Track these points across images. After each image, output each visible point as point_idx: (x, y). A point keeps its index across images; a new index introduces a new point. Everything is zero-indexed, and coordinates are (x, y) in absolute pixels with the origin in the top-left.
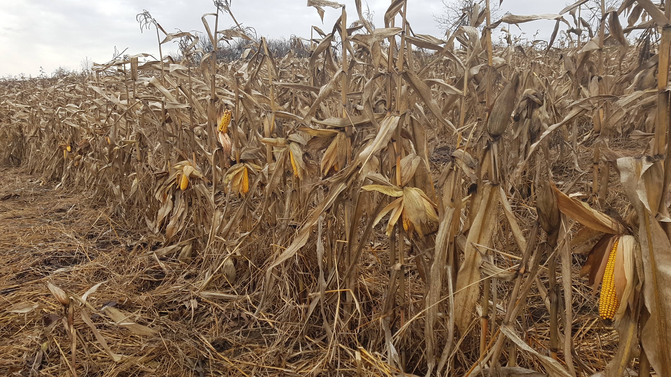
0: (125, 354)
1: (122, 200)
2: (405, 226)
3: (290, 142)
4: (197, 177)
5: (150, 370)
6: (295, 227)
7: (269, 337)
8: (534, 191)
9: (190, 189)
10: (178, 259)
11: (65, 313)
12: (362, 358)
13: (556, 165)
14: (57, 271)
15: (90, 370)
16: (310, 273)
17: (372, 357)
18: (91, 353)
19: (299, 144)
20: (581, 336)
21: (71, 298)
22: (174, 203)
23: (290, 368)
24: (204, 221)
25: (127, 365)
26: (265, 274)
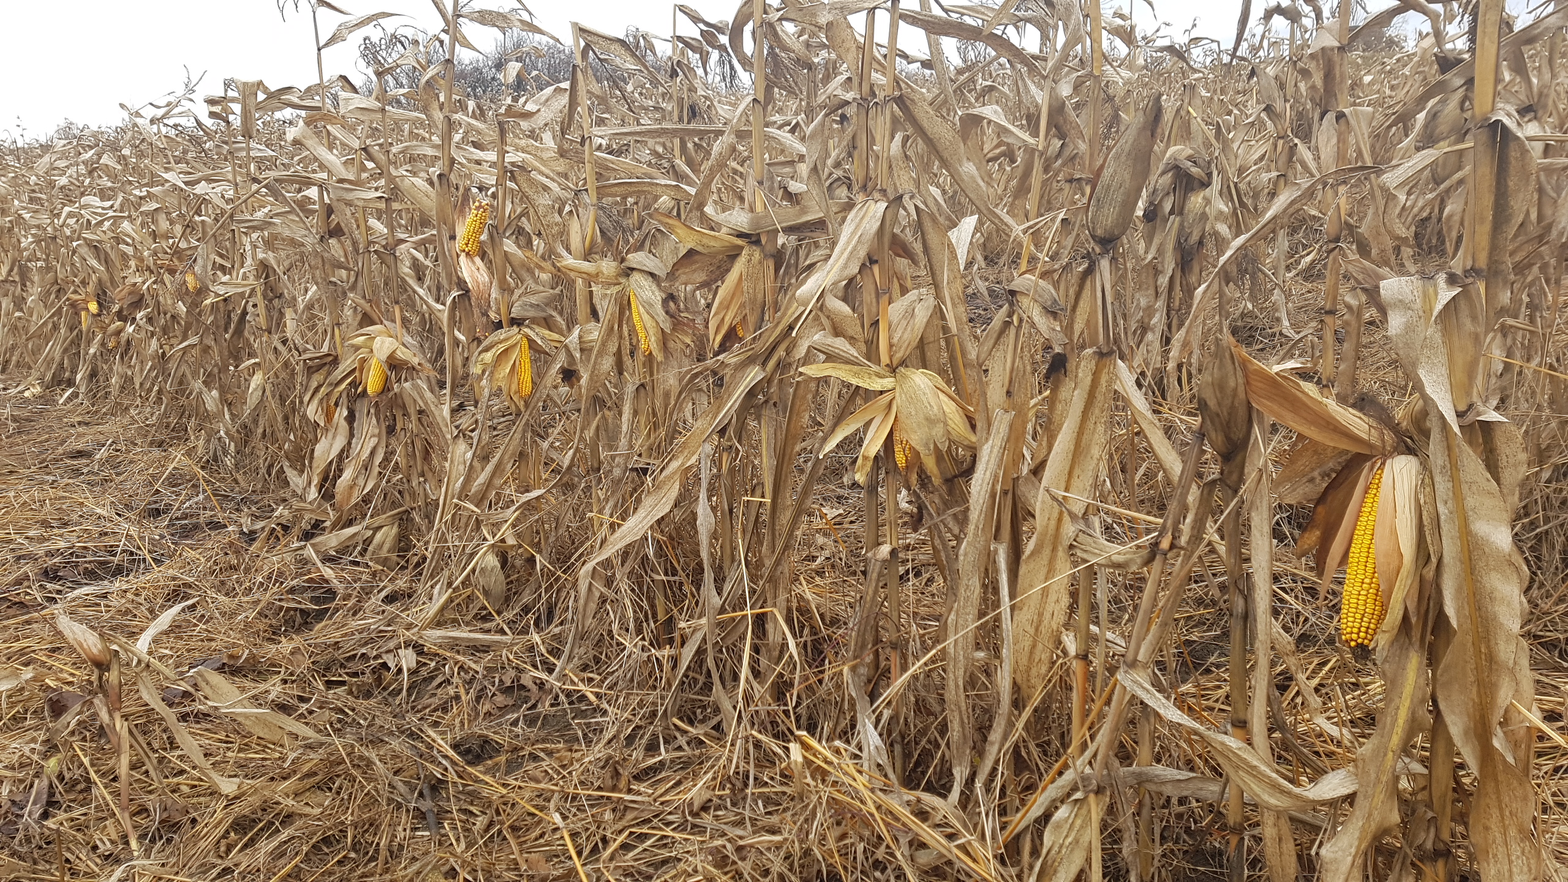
0: (246, 776)
1: (225, 424)
2: (900, 459)
3: (629, 271)
4: (406, 362)
5: (308, 810)
6: (645, 471)
7: (588, 725)
8: (1189, 382)
9: (391, 394)
10: (367, 557)
11: (101, 686)
12: (805, 757)
13: (1239, 323)
14: (77, 592)
15: (165, 815)
16: (681, 576)
17: (828, 754)
18: (166, 777)
19: (652, 275)
21: (115, 647)
22: (351, 429)
23: (639, 793)
24: (426, 468)
25: (255, 800)
26: (575, 584)
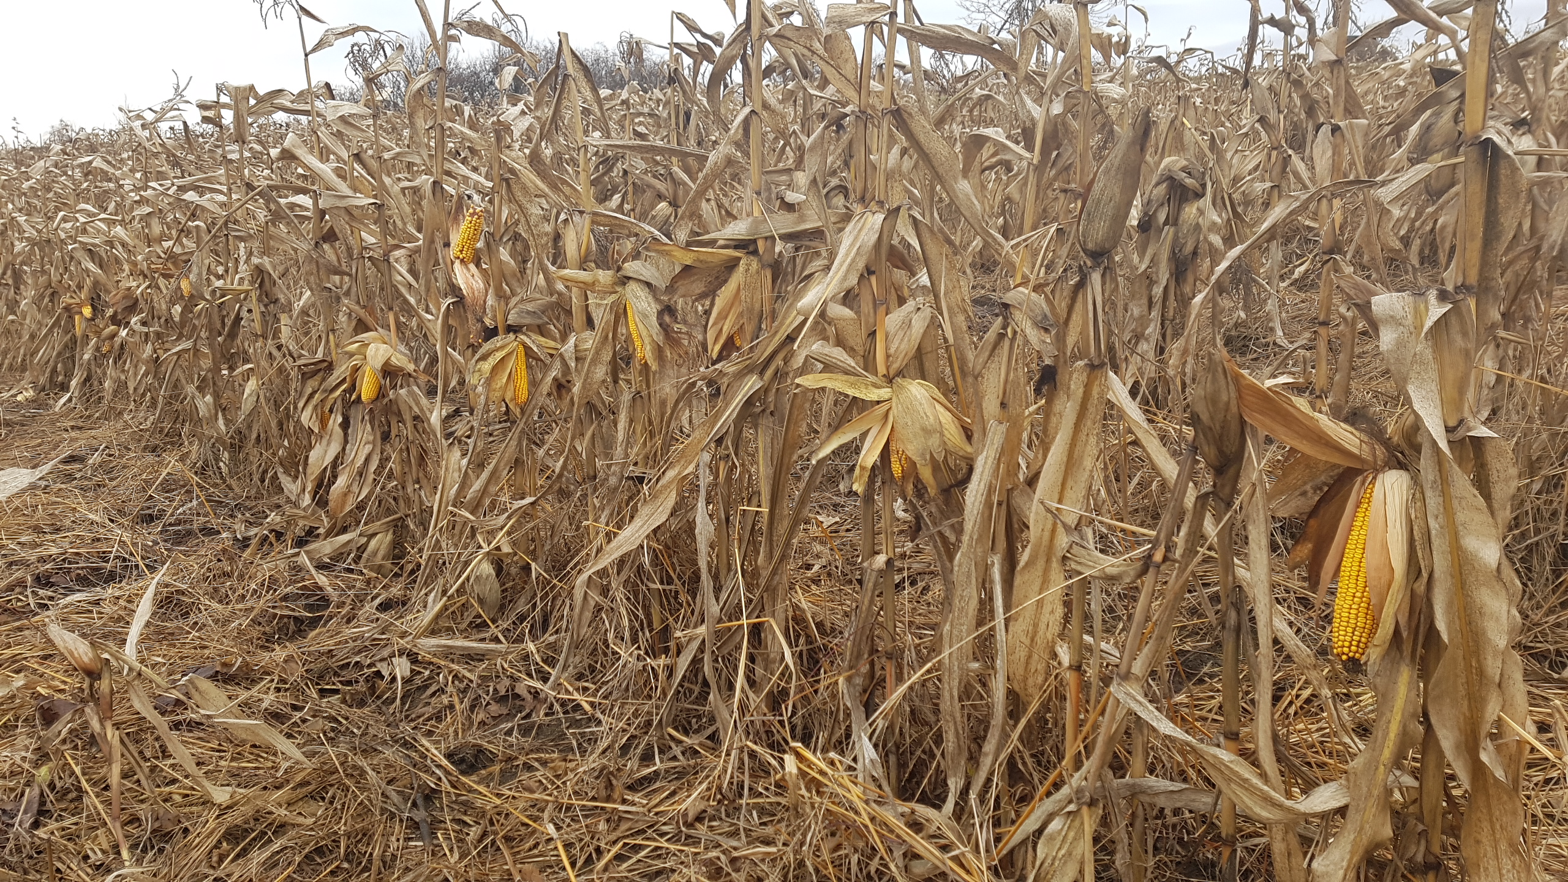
0: (239, 785)
1: (217, 430)
2: (896, 469)
3: (625, 280)
4: (401, 369)
5: (300, 820)
6: (641, 480)
7: (583, 734)
9: (386, 400)
10: (361, 564)
11: (92, 695)
12: (799, 769)
13: (1233, 333)
14: (69, 599)
15: (157, 825)
16: (677, 585)
17: (823, 766)
18: (158, 786)
19: (648, 285)
20: (1292, 711)
21: (106, 656)
22: (346, 435)
23: (633, 804)
24: (421, 475)
25: (247, 810)
26: (570, 593)
